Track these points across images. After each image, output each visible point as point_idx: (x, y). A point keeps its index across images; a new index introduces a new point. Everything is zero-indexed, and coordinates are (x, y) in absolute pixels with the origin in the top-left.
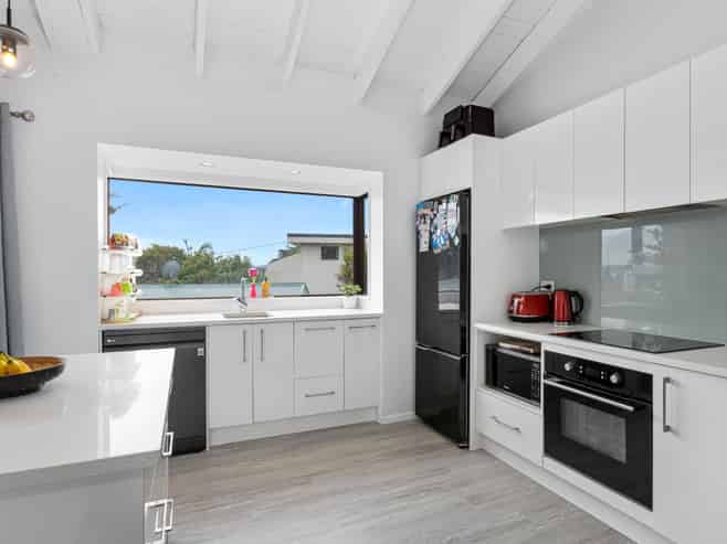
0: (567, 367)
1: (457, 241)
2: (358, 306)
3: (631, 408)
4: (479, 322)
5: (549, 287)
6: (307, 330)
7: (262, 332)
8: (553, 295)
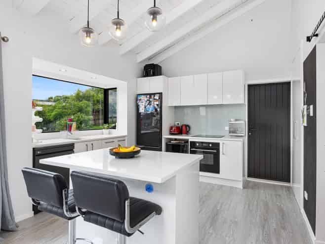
0: (198, 144)
1: (159, 110)
2: (110, 133)
3: (215, 151)
4: (165, 135)
5: (178, 124)
6: (106, 143)
7: (92, 144)
8: (182, 127)
